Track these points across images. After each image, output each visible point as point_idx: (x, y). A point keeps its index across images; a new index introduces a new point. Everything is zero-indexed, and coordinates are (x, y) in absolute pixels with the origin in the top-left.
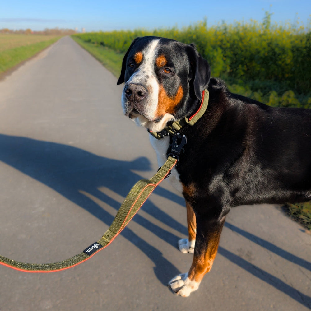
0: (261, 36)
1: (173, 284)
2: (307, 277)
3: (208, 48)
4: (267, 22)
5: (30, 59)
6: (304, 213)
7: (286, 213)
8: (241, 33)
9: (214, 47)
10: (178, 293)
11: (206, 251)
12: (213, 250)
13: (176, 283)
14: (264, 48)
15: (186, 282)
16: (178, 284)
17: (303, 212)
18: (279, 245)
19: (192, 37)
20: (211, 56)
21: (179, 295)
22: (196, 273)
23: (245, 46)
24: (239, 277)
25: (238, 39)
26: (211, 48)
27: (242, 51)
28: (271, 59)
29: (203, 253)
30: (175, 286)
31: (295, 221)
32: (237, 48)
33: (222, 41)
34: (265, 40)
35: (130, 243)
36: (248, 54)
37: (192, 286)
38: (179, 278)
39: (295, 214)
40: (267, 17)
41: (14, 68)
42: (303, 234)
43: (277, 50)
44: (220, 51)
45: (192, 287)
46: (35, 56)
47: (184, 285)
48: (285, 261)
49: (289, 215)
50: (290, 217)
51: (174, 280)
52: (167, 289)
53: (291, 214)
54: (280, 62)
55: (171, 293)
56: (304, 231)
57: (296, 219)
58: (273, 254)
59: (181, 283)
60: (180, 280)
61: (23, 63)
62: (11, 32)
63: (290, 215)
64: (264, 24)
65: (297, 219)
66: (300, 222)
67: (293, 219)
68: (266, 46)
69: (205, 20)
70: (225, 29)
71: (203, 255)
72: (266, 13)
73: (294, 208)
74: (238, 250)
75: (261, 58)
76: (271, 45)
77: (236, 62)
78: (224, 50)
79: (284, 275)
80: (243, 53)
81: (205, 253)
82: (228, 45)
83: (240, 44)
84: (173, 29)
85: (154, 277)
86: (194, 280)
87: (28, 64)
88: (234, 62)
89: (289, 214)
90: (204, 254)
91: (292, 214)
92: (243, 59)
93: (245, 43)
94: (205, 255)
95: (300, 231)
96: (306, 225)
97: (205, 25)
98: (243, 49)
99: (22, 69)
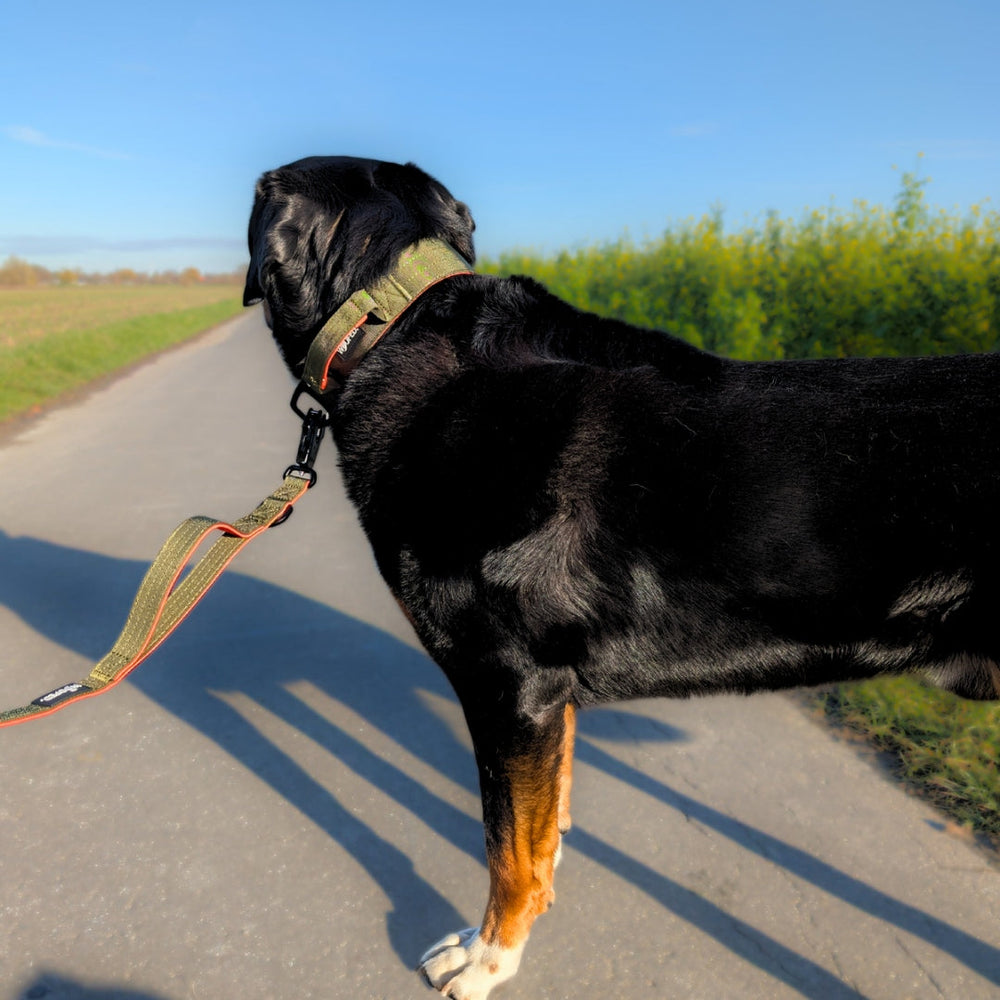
0: (888, 249)
1: (431, 960)
2: (920, 966)
3: (720, 296)
4: (907, 208)
5: (175, 347)
6: (951, 770)
7: (892, 772)
8: (827, 247)
9: (739, 294)
10: (448, 988)
11: (513, 829)
12: (537, 825)
13: (443, 955)
14: (898, 288)
15: (472, 951)
16: (448, 958)
17: (945, 767)
18: (841, 864)
19: (672, 266)
20: (727, 320)
21: (451, 996)
22: (498, 915)
23: (838, 285)
24: (673, 955)
25: (816, 263)
26: (728, 296)
27: (828, 300)
28: (921, 318)
29: (508, 838)
30: (437, 969)
31: (919, 796)
32: (812, 290)
33: (762, 273)
34: (899, 262)
35: (331, 843)
36: (847, 310)
37: (490, 963)
38: (453, 940)
39: (920, 773)
40: (909, 194)
41: (122, 372)
42: (936, 835)
43: (937, 289)
44: (755, 301)
45: (493, 969)
46: (194, 338)
47: (467, 965)
48: (852, 912)
49: (900, 778)
50: (901, 785)
51: (436, 947)
52: (415, 978)
53: (905, 774)
54: (953, 331)
55: (424, 989)
56: (940, 828)
57: (921, 791)
58: (813, 891)
59: (458, 958)
60: (456, 946)
61: (152, 357)
62: (140, 280)
63: (905, 779)
64: (900, 213)
65: (926, 791)
66: (935, 799)
67: (912, 791)
68: (903, 281)
69: (718, 214)
70: (775, 234)
71: (509, 845)
72: (906, 178)
73: (917, 756)
74: (691, 875)
75: (889, 317)
76: (919, 277)
77: (810, 335)
78: (768, 297)
79: (834, 957)
80: (832, 306)
81: (514, 836)
82: (783, 283)
83: (822, 279)
84: (619, 245)
85: (382, 944)
86: (497, 941)
87: (167, 361)
88: (804, 334)
89: (901, 773)
90: (509, 841)
91: (910, 774)
92: (830, 325)
93: (837, 276)
94: (514, 844)
95: (925, 828)
96: (955, 808)
97: (716, 227)
98: (832, 292)
99: (145, 372)
